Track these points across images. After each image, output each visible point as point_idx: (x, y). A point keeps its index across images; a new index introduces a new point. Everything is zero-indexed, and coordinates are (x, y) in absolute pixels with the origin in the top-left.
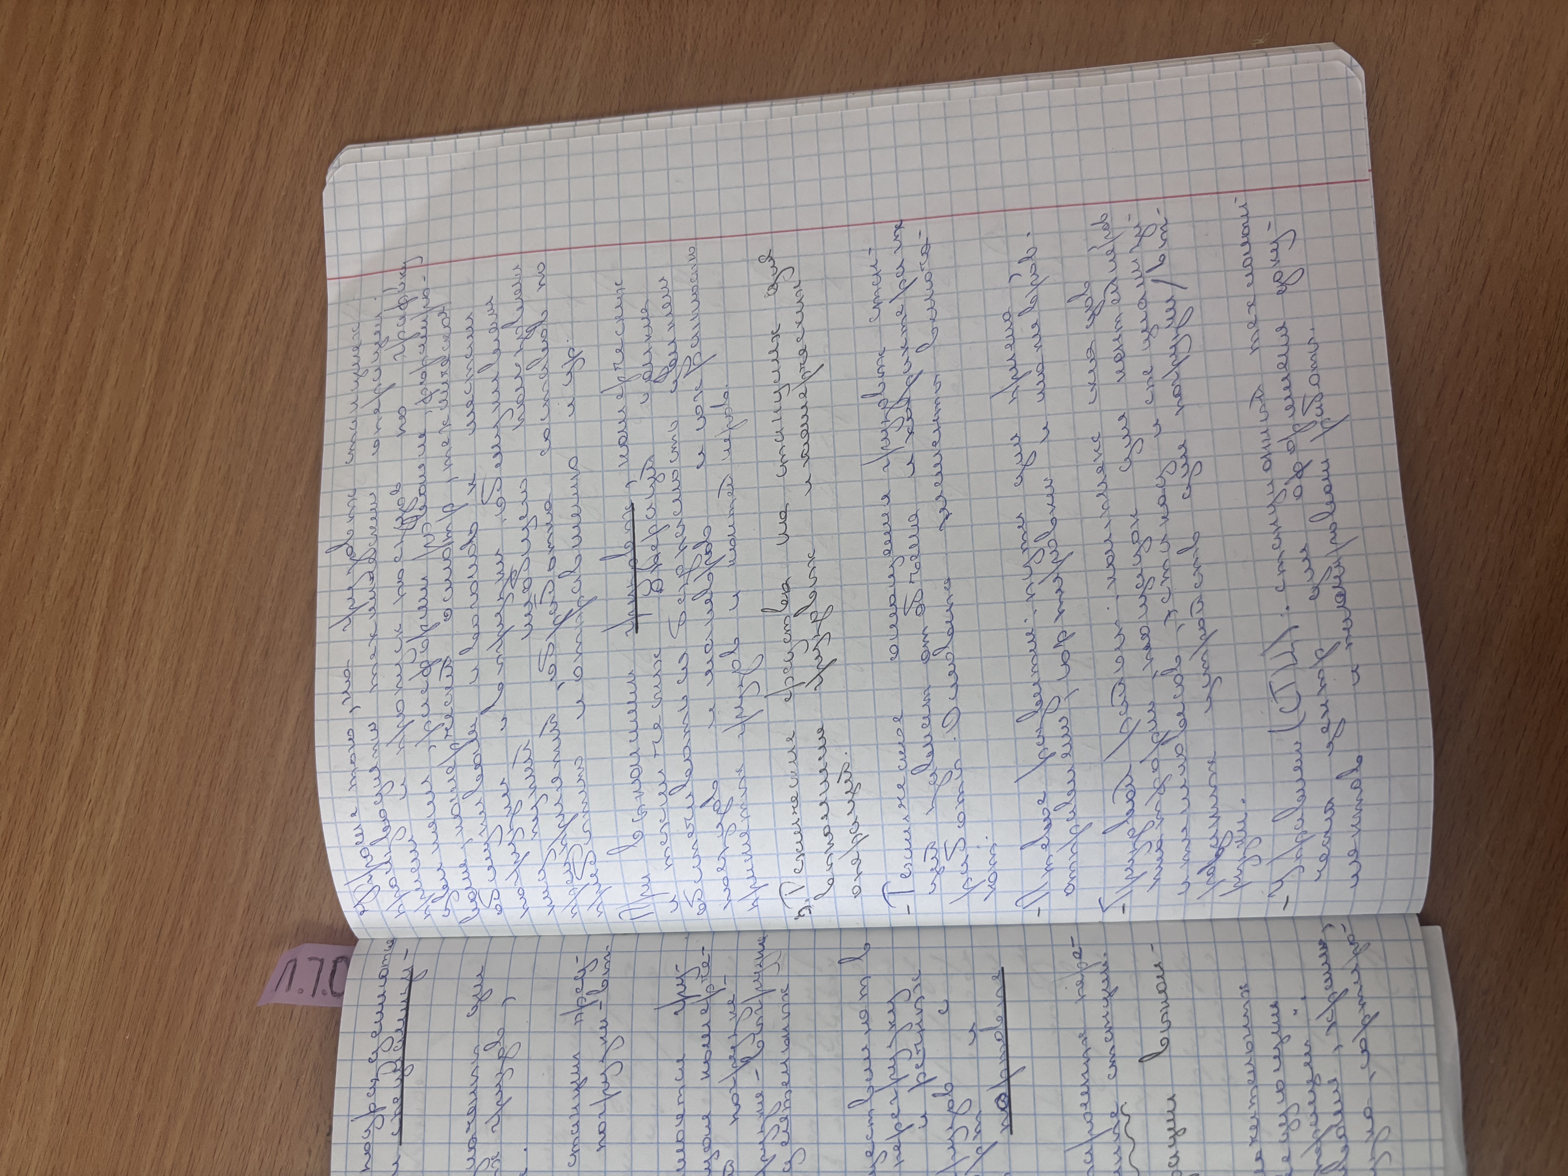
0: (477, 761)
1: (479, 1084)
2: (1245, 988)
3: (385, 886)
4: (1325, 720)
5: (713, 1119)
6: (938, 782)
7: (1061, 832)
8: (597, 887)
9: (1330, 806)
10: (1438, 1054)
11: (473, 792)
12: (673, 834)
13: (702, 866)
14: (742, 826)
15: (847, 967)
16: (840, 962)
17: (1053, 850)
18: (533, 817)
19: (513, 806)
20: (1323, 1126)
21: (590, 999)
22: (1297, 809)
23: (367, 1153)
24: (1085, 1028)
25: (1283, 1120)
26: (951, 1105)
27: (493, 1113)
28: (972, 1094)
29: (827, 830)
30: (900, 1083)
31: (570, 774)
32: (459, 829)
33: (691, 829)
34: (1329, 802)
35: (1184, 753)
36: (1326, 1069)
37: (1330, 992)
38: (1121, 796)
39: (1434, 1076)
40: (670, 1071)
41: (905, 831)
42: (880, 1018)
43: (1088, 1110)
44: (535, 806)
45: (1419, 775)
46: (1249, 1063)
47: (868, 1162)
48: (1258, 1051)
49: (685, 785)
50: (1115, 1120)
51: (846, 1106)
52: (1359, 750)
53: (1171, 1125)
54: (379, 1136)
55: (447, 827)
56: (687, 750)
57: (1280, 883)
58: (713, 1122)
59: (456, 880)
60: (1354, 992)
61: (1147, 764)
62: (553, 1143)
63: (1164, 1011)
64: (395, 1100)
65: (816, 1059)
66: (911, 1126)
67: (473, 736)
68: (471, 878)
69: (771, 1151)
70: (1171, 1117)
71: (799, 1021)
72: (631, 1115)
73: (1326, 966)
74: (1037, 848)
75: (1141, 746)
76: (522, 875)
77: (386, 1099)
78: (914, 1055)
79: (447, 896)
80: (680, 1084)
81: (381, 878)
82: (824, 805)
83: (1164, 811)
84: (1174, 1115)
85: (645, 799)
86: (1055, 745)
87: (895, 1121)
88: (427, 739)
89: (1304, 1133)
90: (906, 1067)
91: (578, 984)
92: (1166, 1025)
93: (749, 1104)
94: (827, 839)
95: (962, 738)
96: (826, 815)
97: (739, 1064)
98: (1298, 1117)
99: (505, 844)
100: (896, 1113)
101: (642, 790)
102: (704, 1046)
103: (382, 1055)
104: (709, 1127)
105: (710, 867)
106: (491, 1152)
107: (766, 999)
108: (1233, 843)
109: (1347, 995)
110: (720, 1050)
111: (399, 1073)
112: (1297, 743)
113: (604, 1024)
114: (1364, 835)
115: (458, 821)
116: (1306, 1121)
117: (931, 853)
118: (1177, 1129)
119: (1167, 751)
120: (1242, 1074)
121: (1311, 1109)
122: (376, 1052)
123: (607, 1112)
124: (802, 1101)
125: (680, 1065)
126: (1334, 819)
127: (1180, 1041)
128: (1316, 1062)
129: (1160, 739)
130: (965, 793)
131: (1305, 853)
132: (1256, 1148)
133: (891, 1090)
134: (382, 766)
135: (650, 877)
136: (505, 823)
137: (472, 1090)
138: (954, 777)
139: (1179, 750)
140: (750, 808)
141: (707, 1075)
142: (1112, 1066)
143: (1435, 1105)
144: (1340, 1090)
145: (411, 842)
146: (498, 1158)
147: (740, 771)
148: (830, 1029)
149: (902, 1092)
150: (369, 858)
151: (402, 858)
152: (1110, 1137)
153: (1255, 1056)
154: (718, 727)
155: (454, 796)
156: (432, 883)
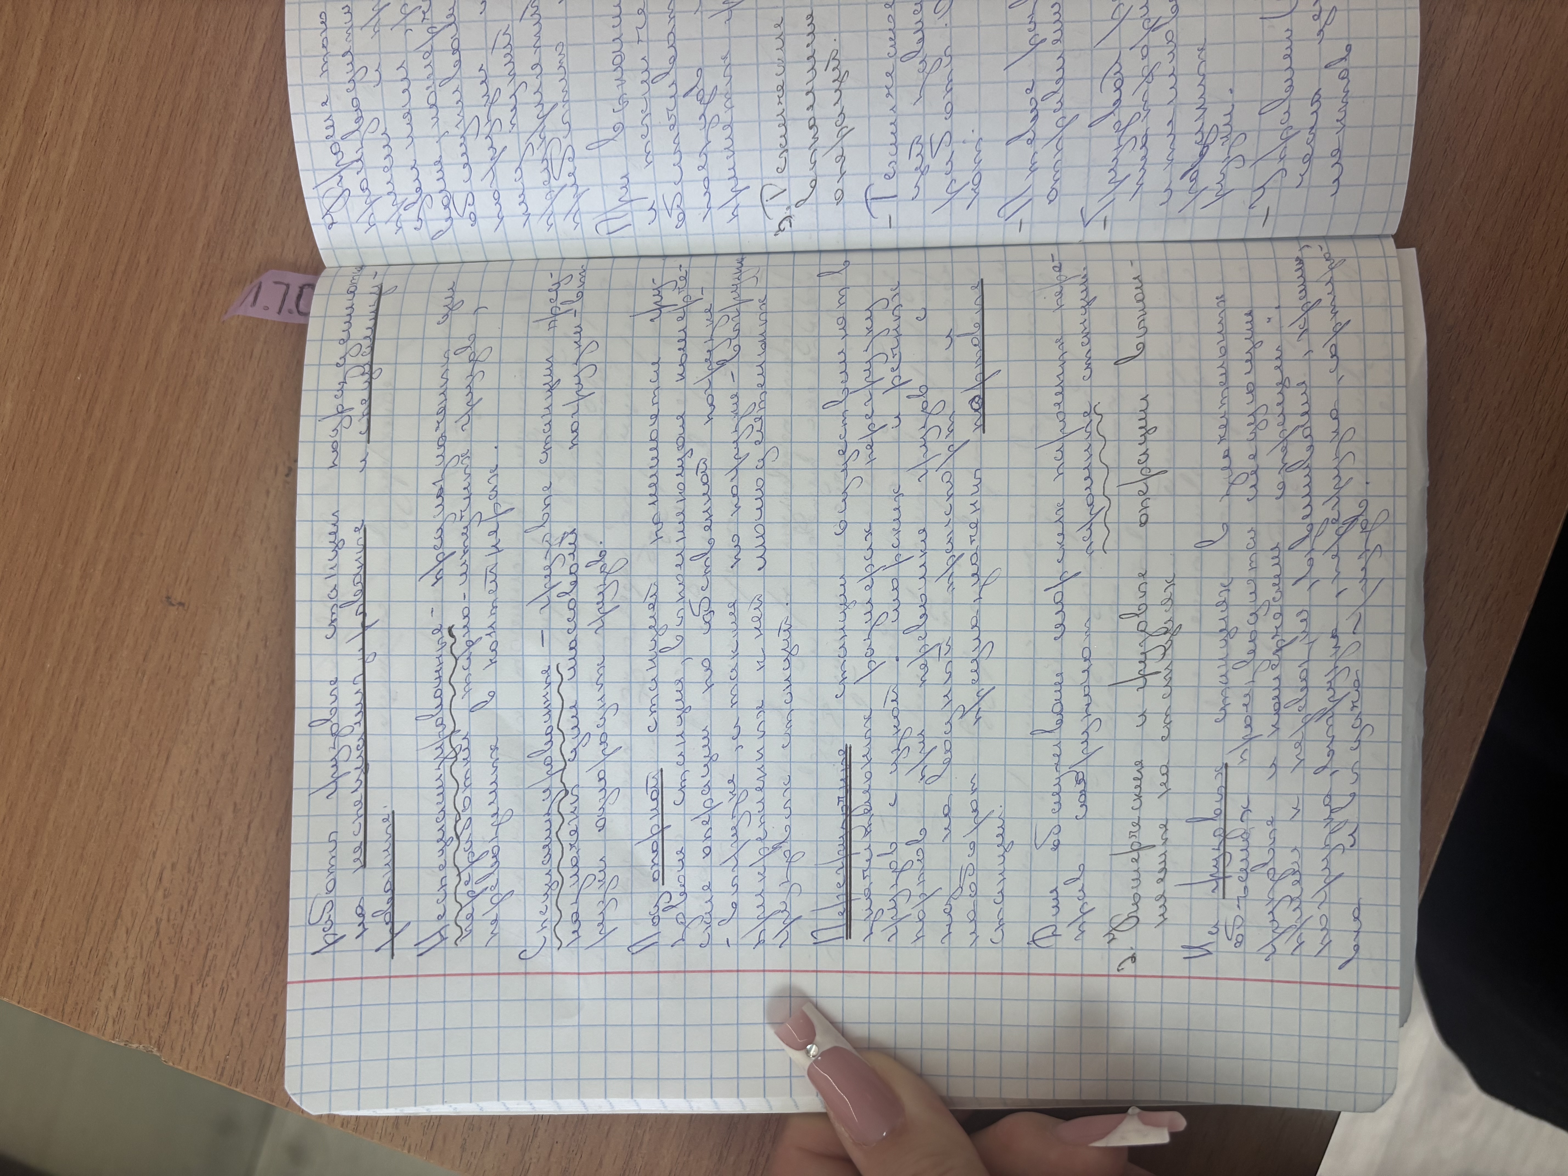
0: (455, 45)
1: (449, 385)
2: (1222, 299)
3: (356, 190)
4: (1317, 7)
5: (687, 419)
6: (927, 70)
7: (1047, 126)
8: (574, 188)
9: (1317, 99)
10: (1406, 360)
11: (450, 79)
12: (655, 126)
13: (682, 164)
14: (725, 118)
15: (825, 280)
16: (819, 276)
17: (1038, 144)
18: (512, 107)
19: (491, 94)
20: (1290, 425)
21: (564, 308)
22: (1284, 100)
23: (335, 450)
24: (1062, 335)
25: (1251, 419)
26: (925, 406)
27: (463, 413)
28: (947, 396)
29: (812, 122)
30: (875, 385)
31: (550, 61)
32: (435, 120)
33: (672, 121)
34: (1316, 94)
35: (1174, 40)
36: (1295, 372)
37: (1304, 301)
38: (1109, 84)
39: (1401, 380)
40: (645, 374)
41: (891, 124)
42: (857, 324)
43: (1061, 410)
44: (514, 94)
45: (1405, 66)
46: (1221, 366)
47: (841, 460)
48: (1232, 354)
49: (668, 73)
50: (1088, 419)
51: (821, 407)
52: (1348, 39)
53: (1143, 423)
54: (346, 435)
55: (423, 117)
56: (671, 36)
57: (1262, 190)
58: (686, 422)
59: (430, 184)
60: (1327, 301)
61: (1137, 51)
62: (524, 441)
63: (1141, 318)
64: (363, 401)
65: (792, 362)
66: (885, 426)
67: (452, 19)
68: (446, 178)
69: (744, 449)
70: (1144, 416)
71: (777, 326)
72: (605, 415)
73: (1302, 279)
74: (1023, 142)
75: (1132, 31)
76: (498, 174)
77: (354, 400)
78: (890, 358)
79: (420, 202)
80: (655, 385)
81: (351, 180)
82: (811, 94)
83: (1150, 102)
84: (1146, 414)
85: (627, 87)
86: (1047, 31)
87: (869, 421)
88: (403, 22)
89: (1272, 432)
90: (882, 370)
91: (553, 295)
92: (1143, 331)
93: (723, 403)
94: (812, 132)
95: (953, 25)
96: (812, 106)
97: (715, 366)
98: (1266, 417)
99: (481, 138)
100: (870, 414)
101: (624, 77)
102: (679, 349)
103: (349, 360)
104: (683, 426)
105: (691, 163)
106: (461, 449)
107: (743, 307)
108: (1218, 138)
109: (1320, 305)
110: (697, 352)
111: (367, 377)
112: (1288, 30)
113: (578, 329)
114: (1348, 131)
115: (434, 110)
116: (1274, 421)
117: (917, 149)
118: (1148, 428)
119: (1157, 37)
120: (1213, 375)
121: (1279, 410)
122: (344, 357)
123: (580, 412)
124: (776, 402)
125: (655, 367)
126: (1319, 112)
127: (1156, 345)
128: (1286, 366)
129: (1151, 24)
130: (954, 81)
131: (1289, 153)
132: (1224, 446)
133: (867, 392)
134: (355, 51)
135: (630, 176)
136: (482, 113)
137: (442, 391)
138: (943, 64)
139: (1170, 36)
140: (734, 97)
141: (682, 376)
142: (1087, 368)
143: (1401, 407)
144: (1307, 392)
145: (385, 136)
146: (468, 455)
147: (725, 58)
148: (807, 334)
149: (877, 394)
150: (340, 154)
151: (375, 155)
152: (1082, 435)
153: (1227, 360)
154: (704, 13)
155: (430, 83)
156: (405, 184)
